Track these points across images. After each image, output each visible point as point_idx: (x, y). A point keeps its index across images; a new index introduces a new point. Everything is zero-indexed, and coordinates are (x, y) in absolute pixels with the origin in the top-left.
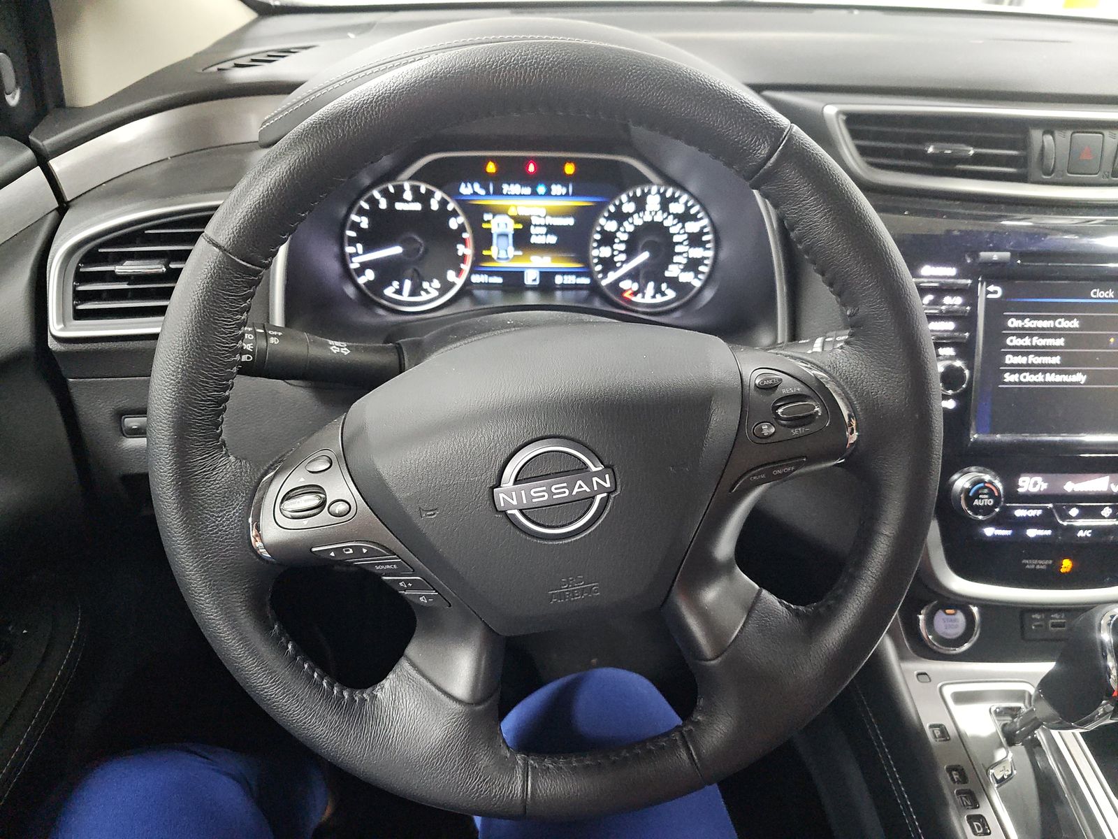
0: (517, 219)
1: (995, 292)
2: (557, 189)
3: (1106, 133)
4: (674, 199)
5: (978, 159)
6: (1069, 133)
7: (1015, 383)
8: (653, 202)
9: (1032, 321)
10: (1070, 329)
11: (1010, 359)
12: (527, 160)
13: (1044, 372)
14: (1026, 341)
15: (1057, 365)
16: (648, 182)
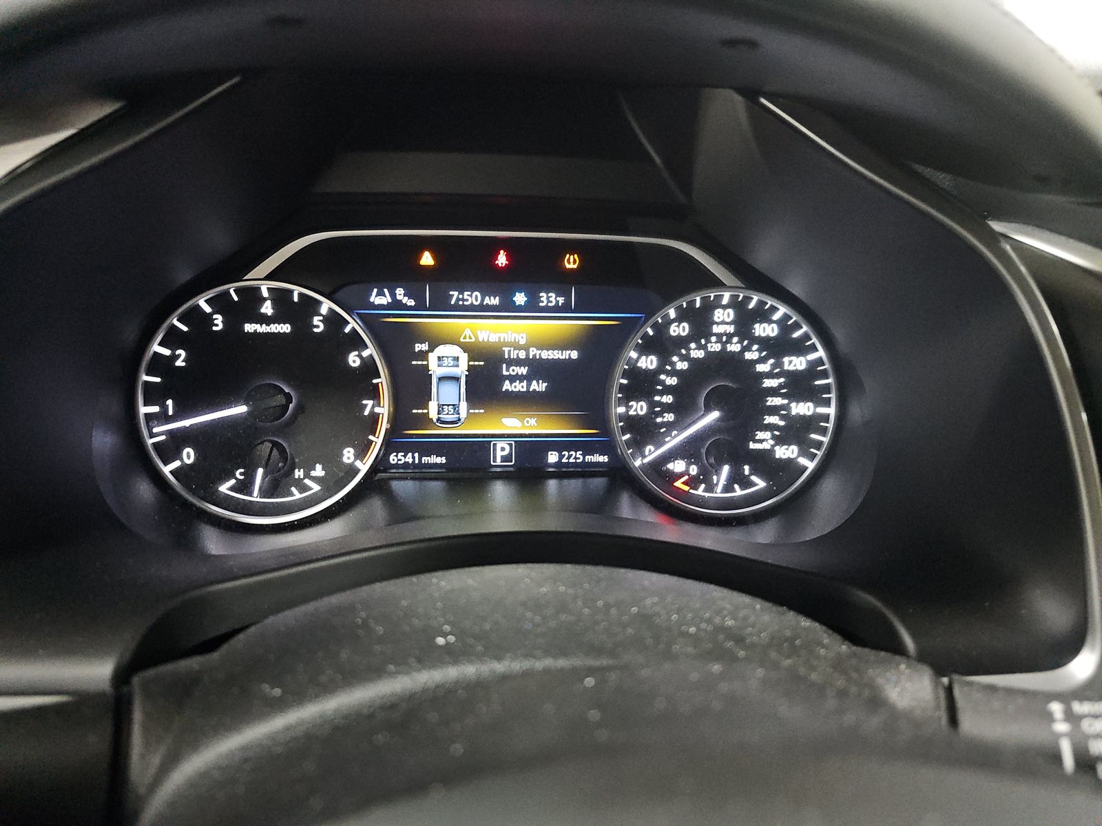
0: (473, 351)
2: (549, 298)
4: (763, 315)
8: (724, 319)
12: (494, 246)
16: (717, 284)
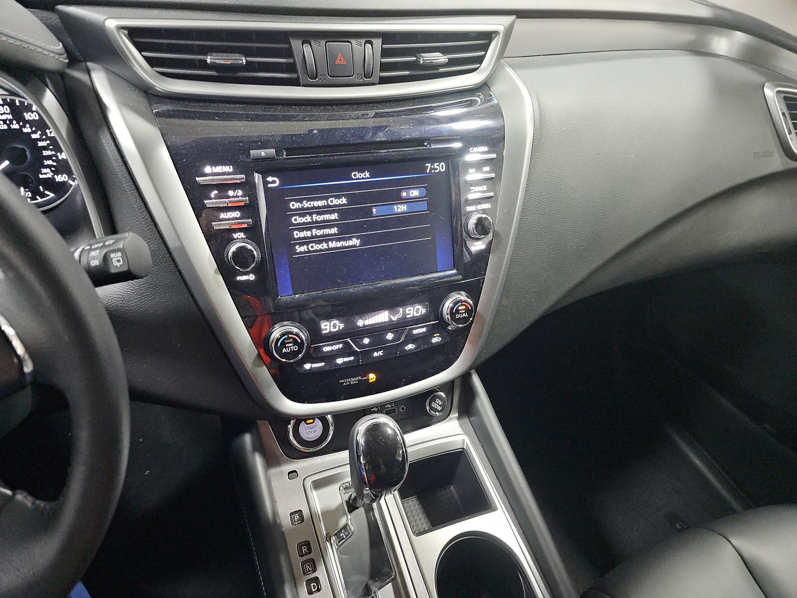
1: (274, 182)
3: (354, 41)
4: (26, 108)
5: (250, 67)
6: (323, 42)
7: (305, 252)
9: (309, 203)
10: (340, 205)
11: (297, 234)
13: (327, 241)
14: (308, 219)
15: (335, 234)
